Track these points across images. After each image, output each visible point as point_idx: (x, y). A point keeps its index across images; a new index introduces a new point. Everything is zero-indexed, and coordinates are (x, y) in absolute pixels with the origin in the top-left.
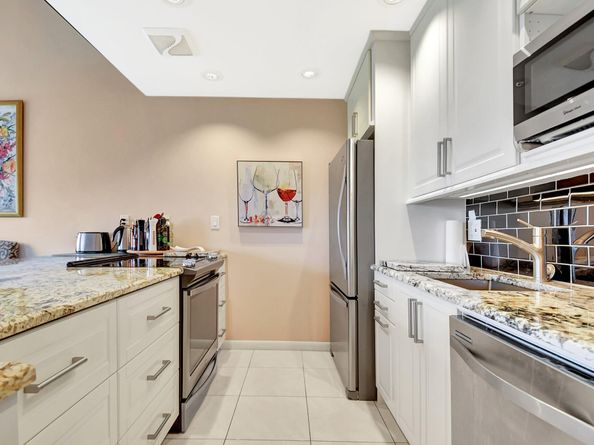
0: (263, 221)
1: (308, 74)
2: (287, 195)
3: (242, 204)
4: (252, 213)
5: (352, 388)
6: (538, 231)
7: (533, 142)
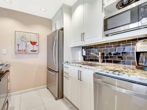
0: (25, 51)
1: (43, 10)
2: (33, 43)
3: (17, 45)
4: (20, 49)
5: (57, 97)
6: (100, 53)
7: (107, 36)
